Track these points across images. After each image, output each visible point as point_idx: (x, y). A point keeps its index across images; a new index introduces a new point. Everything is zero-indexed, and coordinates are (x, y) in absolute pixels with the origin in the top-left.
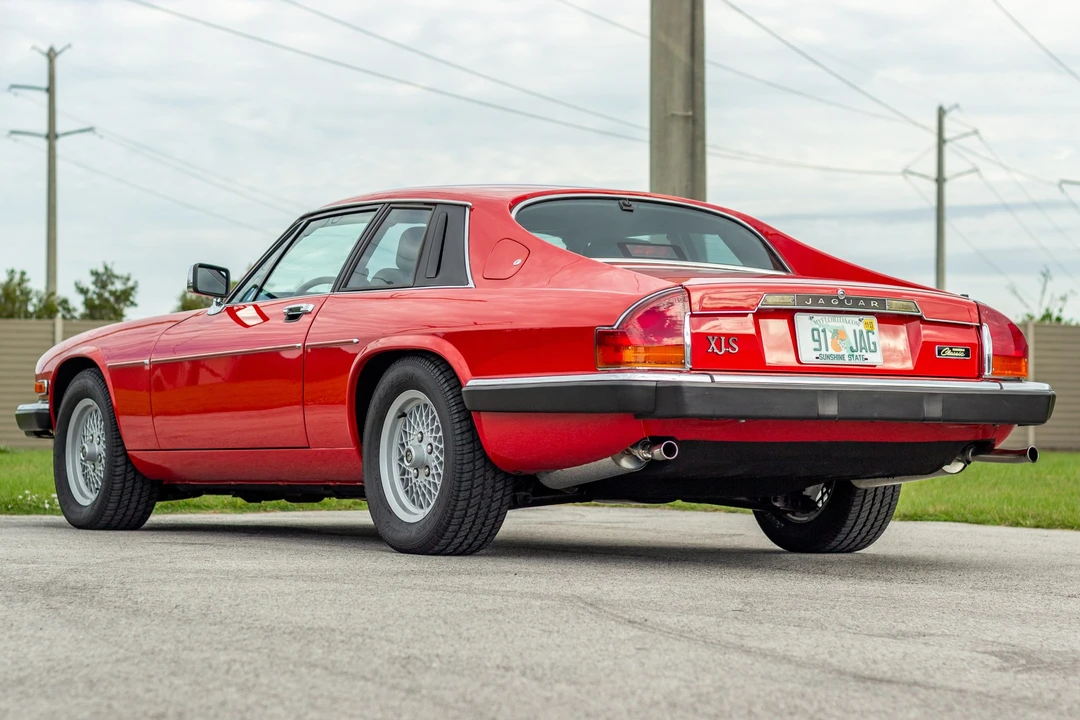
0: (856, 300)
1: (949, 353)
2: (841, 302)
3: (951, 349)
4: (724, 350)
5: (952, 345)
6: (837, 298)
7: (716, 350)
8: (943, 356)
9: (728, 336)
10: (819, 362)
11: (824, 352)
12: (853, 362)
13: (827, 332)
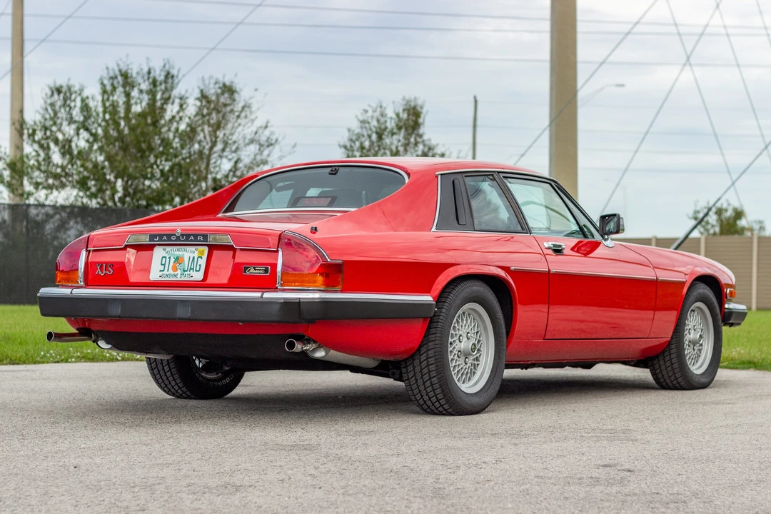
0: (188, 236)
1: (252, 271)
2: (178, 238)
3: (254, 268)
4: (104, 272)
5: (255, 265)
6: (175, 235)
7: (100, 273)
8: (248, 273)
9: (107, 263)
10: (161, 279)
11: (166, 272)
12: (182, 279)
13: (172, 258)
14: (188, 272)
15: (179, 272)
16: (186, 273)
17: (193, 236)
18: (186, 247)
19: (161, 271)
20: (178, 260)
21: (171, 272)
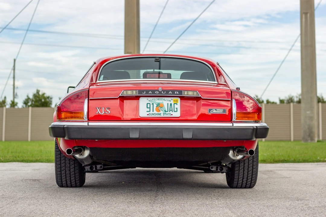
0: (168, 91)
1: (215, 111)
2: (160, 92)
5: (216, 108)
6: (158, 91)
7: (100, 113)
8: (211, 113)
10: (148, 116)
11: (151, 112)
12: (165, 116)
13: (154, 104)
14: (169, 112)
15: (162, 112)
16: (167, 113)
17: (171, 91)
18: (163, 98)
19: (147, 111)
20: (159, 106)
21: (155, 112)
